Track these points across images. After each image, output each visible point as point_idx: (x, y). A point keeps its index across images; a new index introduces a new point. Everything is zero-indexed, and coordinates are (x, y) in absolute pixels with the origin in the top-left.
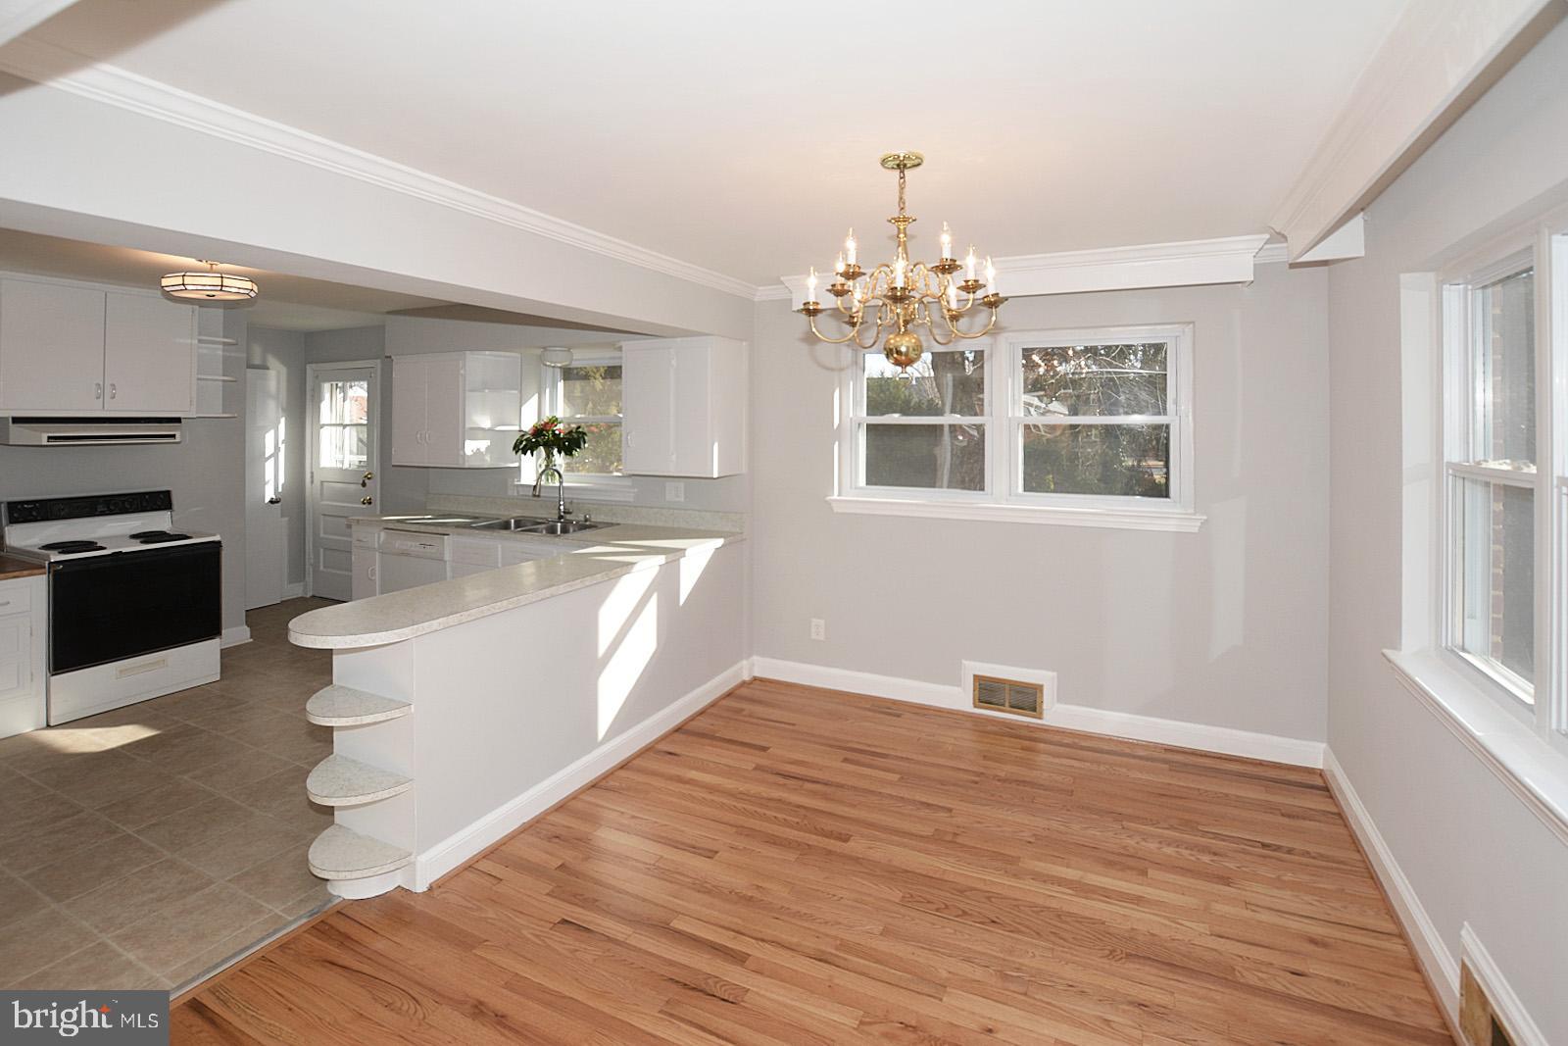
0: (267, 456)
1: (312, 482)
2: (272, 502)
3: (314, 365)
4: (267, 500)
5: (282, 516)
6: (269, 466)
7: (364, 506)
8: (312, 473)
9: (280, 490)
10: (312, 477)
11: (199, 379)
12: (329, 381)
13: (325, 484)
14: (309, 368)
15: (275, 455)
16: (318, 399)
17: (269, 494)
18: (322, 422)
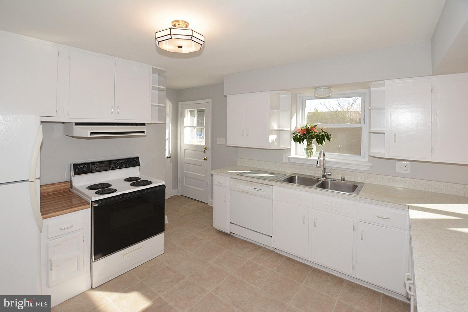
0: (166, 139)
1: (181, 149)
2: (167, 157)
3: (181, 103)
4: (166, 157)
5: (171, 163)
6: (167, 142)
7: (204, 161)
8: (181, 146)
9: (170, 153)
10: (181, 147)
11: (152, 105)
12: (186, 109)
13: (186, 150)
14: (180, 104)
15: (169, 139)
16: (183, 116)
17: (167, 155)
18: (185, 125)
